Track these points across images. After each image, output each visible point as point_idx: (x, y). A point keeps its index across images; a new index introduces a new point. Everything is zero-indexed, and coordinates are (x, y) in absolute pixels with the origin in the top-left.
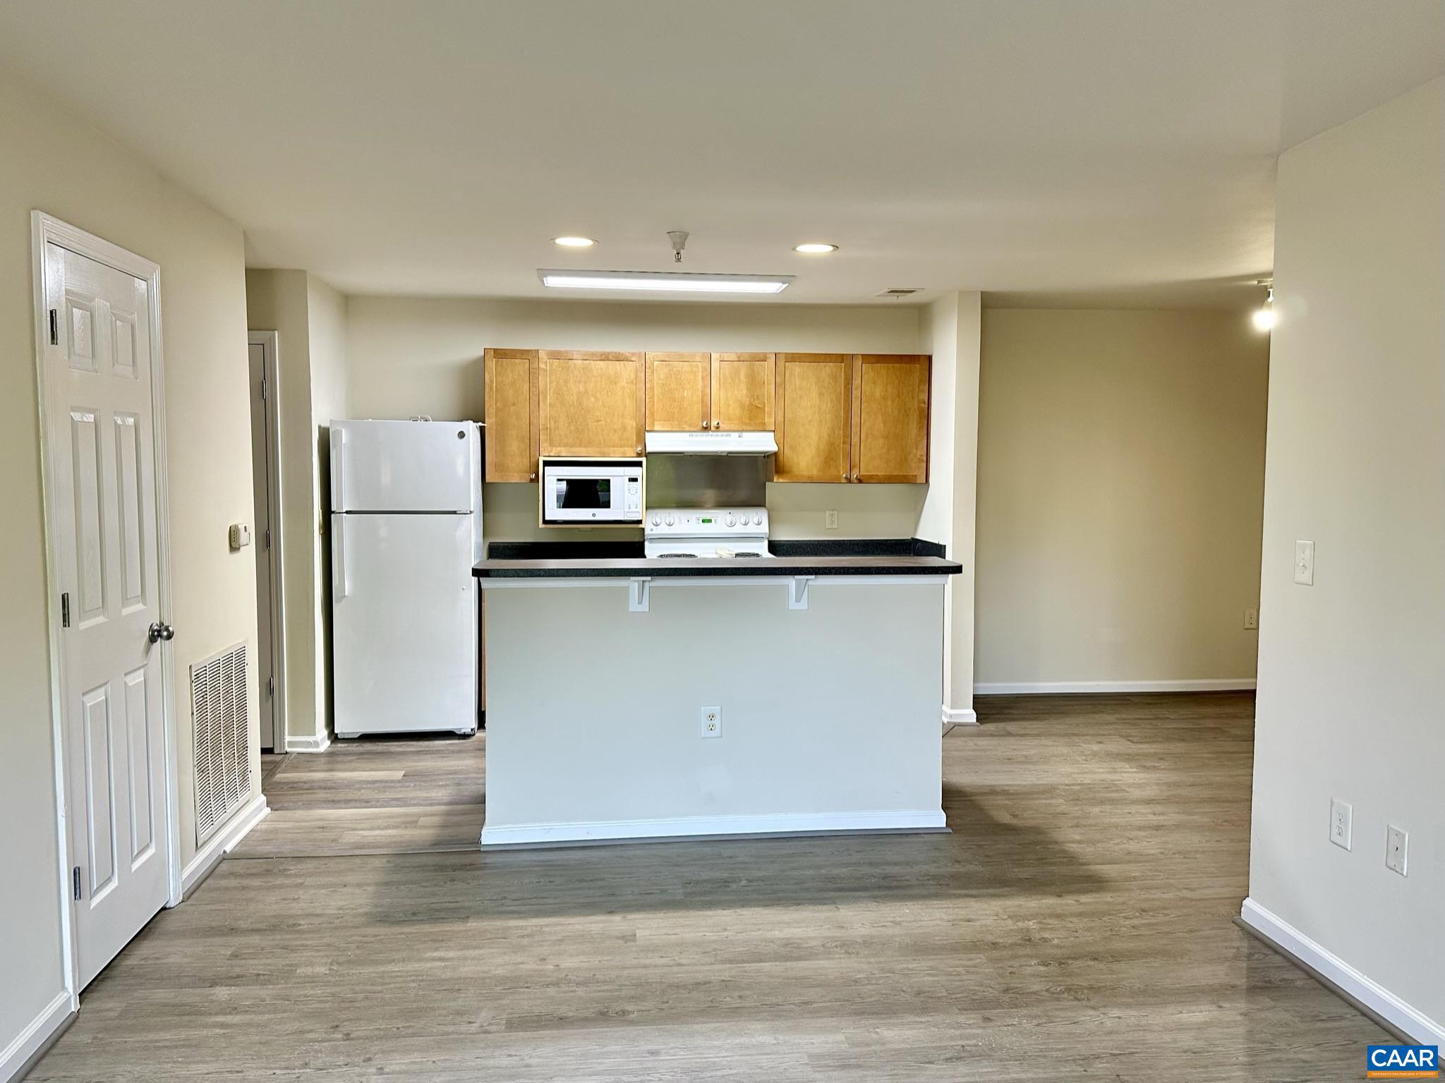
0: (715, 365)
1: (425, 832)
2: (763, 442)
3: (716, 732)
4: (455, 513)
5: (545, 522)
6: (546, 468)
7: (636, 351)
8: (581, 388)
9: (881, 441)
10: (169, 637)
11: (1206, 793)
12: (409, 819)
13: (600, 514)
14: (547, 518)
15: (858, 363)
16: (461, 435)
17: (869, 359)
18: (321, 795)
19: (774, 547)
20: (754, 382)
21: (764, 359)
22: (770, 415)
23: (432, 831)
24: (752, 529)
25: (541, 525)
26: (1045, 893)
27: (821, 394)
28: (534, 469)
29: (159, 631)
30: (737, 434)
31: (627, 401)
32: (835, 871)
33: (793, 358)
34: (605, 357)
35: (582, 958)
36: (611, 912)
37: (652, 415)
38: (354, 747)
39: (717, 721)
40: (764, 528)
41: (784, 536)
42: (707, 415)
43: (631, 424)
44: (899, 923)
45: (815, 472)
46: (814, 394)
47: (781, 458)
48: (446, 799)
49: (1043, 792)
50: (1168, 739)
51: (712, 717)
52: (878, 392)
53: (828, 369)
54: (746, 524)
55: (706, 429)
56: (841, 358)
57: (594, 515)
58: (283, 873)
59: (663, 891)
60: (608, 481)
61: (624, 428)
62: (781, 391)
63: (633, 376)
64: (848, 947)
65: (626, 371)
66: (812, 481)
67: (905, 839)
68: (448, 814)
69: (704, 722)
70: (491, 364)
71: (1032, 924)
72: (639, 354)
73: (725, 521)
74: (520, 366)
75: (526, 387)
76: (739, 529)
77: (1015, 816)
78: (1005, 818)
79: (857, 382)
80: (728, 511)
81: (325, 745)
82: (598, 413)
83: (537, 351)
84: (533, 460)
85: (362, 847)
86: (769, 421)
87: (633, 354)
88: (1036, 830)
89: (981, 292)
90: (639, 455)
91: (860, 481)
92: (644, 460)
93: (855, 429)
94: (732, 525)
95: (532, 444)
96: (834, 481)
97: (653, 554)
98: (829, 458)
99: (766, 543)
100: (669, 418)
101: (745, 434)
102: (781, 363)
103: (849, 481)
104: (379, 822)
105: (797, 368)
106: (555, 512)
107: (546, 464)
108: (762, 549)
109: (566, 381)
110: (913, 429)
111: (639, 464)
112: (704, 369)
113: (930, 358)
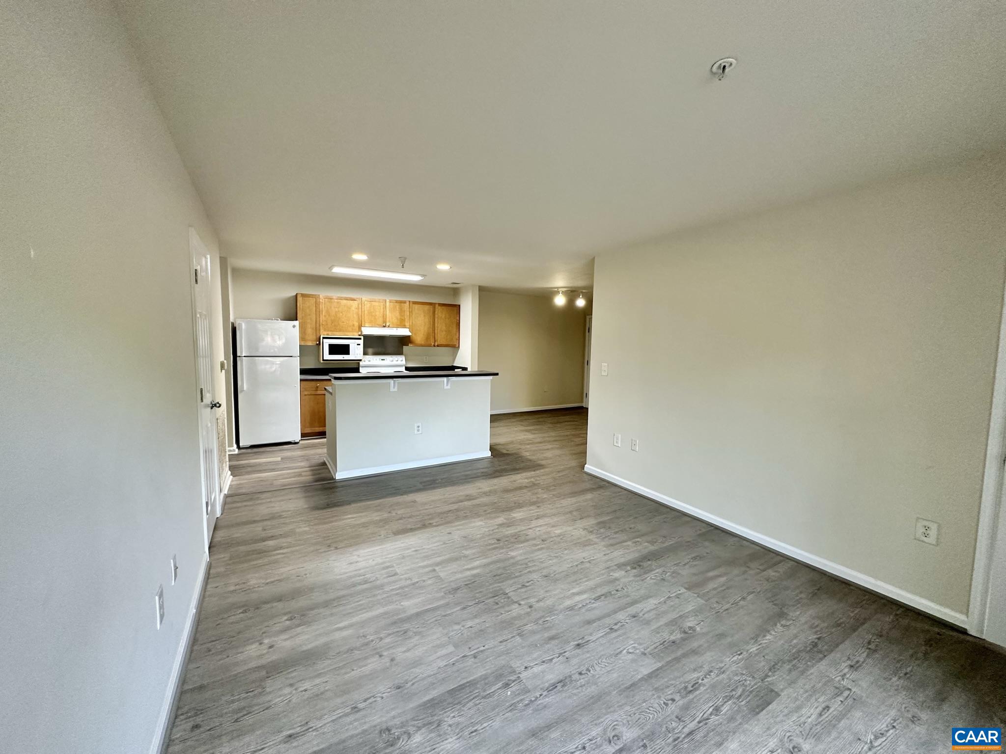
0: (388, 304)
1: (308, 478)
2: (405, 332)
3: (420, 432)
4: (291, 356)
5: (323, 360)
6: (324, 340)
7: (358, 297)
8: (337, 310)
9: (444, 333)
10: (219, 407)
11: (553, 439)
12: (298, 474)
13: (346, 357)
14: (325, 359)
15: (437, 306)
16: (294, 326)
17: (440, 305)
18: (249, 469)
19: (407, 369)
20: (402, 311)
21: (405, 302)
22: (407, 322)
23: (311, 477)
24: (399, 363)
25: (322, 362)
26: (530, 471)
27: (424, 316)
28: (318, 340)
29: (215, 404)
30: (396, 329)
31: (355, 316)
32: (467, 473)
33: (415, 303)
34: (347, 299)
35: (403, 510)
36: (402, 495)
37: (364, 321)
38: (249, 451)
39: (420, 428)
40: (404, 362)
41: (410, 365)
42: (385, 322)
43: (356, 324)
44: (495, 485)
45: (423, 343)
46: (422, 316)
47: (411, 338)
48: (307, 466)
49: (510, 443)
50: (533, 425)
51: (418, 427)
52: (443, 316)
53: (427, 307)
54: (397, 361)
55: (384, 327)
56: (430, 304)
57: (343, 357)
58: (258, 499)
59: (415, 486)
60: (349, 345)
61: (353, 325)
62: (411, 314)
63: (357, 306)
64: (486, 494)
65: (354, 304)
66: (422, 346)
67: (480, 461)
68: (312, 470)
69: (416, 428)
70: (300, 299)
71: (532, 480)
72: (359, 299)
73: (389, 360)
74: (312, 301)
75: (314, 309)
76: (395, 363)
77: (508, 451)
78: (505, 452)
79: (436, 312)
80: (391, 356)
81: (237, 451)
82: (343, 320)
83: (319, 295)
84: (317, 337)
85: (285, 486)
86: (407, 324)
87: (357, 298)
88: (516, 454)
89: (479, 286)
90: (359, 335)
91: (438, 346)
92: (362, 337)
93: (436, 328)
94: (392, 361)
95: (317, 330)
96: (430, 346)
97: (363, 372)
98: (427, 338)
99: (404, 367)
100: (371, 322)
101: (398, 329)
102: (411, 304)
103: (434, 346)
104: (286, 476)
105: (416, 306)
106: (327, 356)
107: (324, 338)
108: (403, 369)
109: (331, 307)
110: (455, 330)
111: (360, 339)
112: (383, 305)
113: (459, 306)
